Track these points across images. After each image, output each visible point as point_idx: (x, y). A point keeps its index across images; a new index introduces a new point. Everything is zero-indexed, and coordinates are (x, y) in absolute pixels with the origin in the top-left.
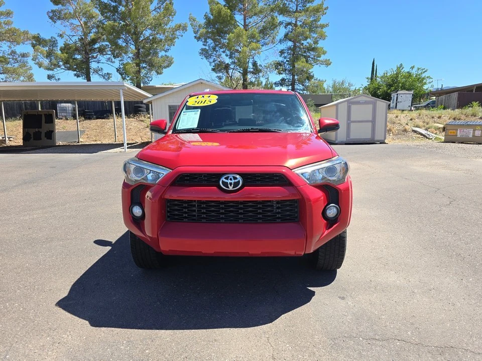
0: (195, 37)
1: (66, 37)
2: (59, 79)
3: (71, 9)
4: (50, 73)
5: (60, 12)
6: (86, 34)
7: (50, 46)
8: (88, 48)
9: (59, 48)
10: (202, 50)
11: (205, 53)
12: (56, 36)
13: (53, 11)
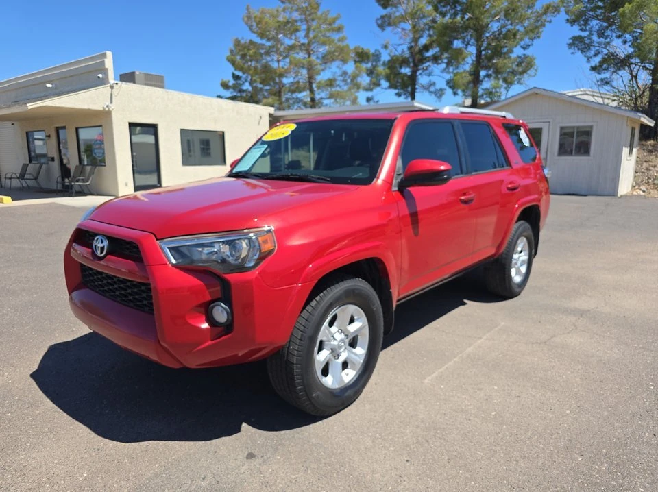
0: (568, 20)
1: (390, 48)
2: (378, 102)
3: (401, 10)
4: (369, 94)
5: (390, 17)
6: (416, 40)
7: (373, 62)
8: (418, 57)
9: (381, 62)
10: (575, 39)
11: (579, 44)
12: (379, 48)
13: (382, 17)
